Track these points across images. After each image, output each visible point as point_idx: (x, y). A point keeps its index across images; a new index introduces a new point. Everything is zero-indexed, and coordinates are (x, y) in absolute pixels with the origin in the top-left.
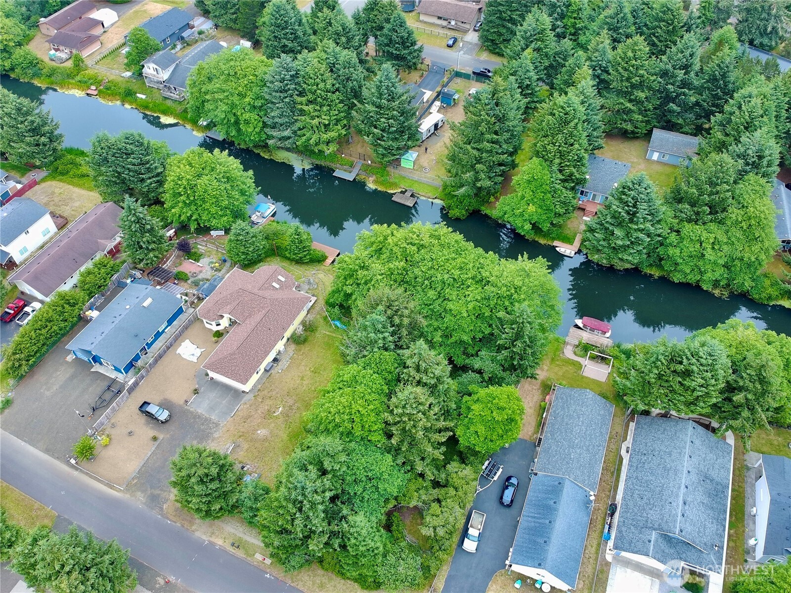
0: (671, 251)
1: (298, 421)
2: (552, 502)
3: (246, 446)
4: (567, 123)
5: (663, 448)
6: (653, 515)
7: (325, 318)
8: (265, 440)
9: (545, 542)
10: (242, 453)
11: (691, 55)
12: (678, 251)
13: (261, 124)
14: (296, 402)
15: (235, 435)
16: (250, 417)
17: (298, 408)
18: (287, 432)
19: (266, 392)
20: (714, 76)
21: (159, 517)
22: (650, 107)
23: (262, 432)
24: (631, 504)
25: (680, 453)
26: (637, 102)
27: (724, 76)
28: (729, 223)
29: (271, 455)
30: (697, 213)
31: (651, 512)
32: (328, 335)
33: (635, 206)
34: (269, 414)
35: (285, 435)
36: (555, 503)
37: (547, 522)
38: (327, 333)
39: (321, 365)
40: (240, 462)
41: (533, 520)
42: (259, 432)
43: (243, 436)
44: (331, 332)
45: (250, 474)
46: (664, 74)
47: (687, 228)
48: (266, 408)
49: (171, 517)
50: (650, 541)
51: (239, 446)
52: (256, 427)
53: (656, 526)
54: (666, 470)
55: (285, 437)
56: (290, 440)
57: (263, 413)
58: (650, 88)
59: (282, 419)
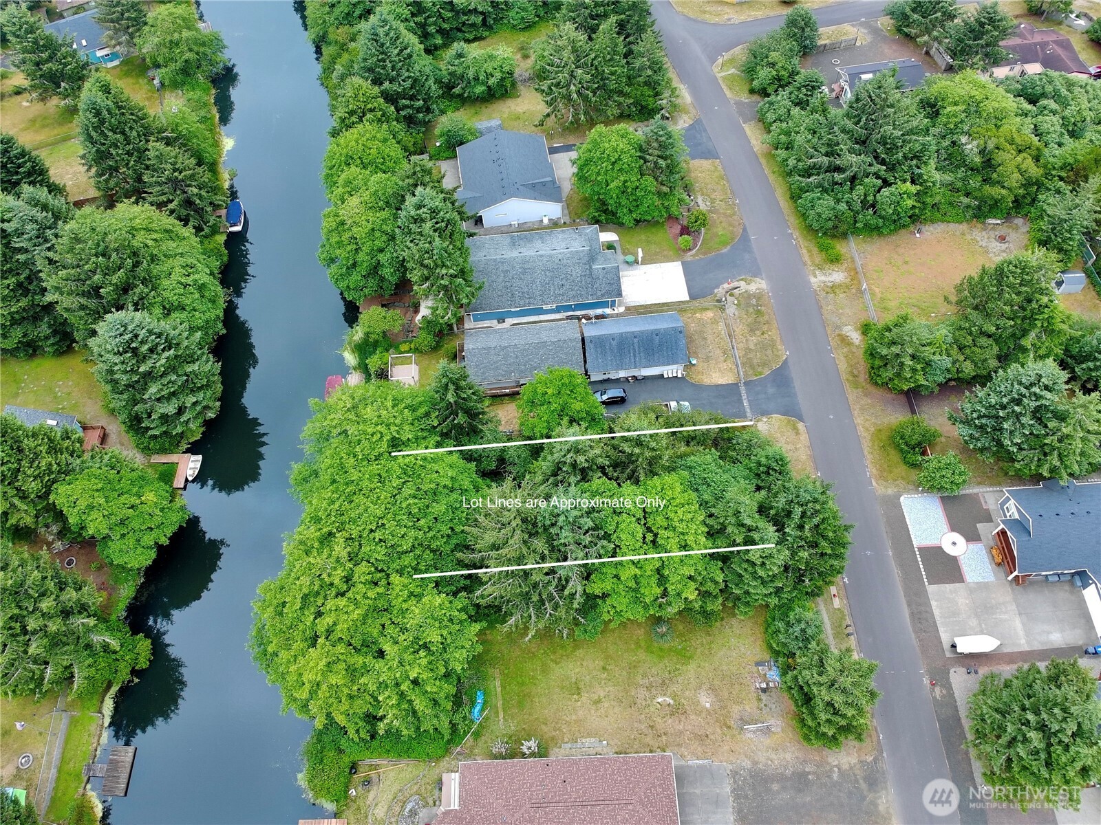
1: (661, 665)
2: (614, 343)
3: (736, 709)
5: (500, 280)
7: (477, 735)
8: (712, 689)
9: (657, 335)
10: (747, 708)
14: (638, 686)
15: (733, 736)
16: (696, 735)
17: (645, 676)
18: (684, 668)
19: (648, 740)
21: (885, 755)
23: (706, 701)
24: (571, 294)
25: (503, 263)
29: (725, 668)
31: (574, 274)
32: (505, 711)
34: (676, 711)
35: (690, 667)
36: (613, 339)
37: (636, 340)
38: (501, 715)
39: (562, 688)
40: (760, 700)
41: (637, 355)
42: (708, 705)
43: (725, 724)
44: (497, 713)
45: (765, 675)
48: (670, 721)
49: (875, 739)
50: (604, 269)
51: (741, 719)
52: (704, 715)
53: (587, 267)
54: (524, 271)
55: (692, 666)
56: (691, 658)
57: (680, 721)
59: (674, 688)
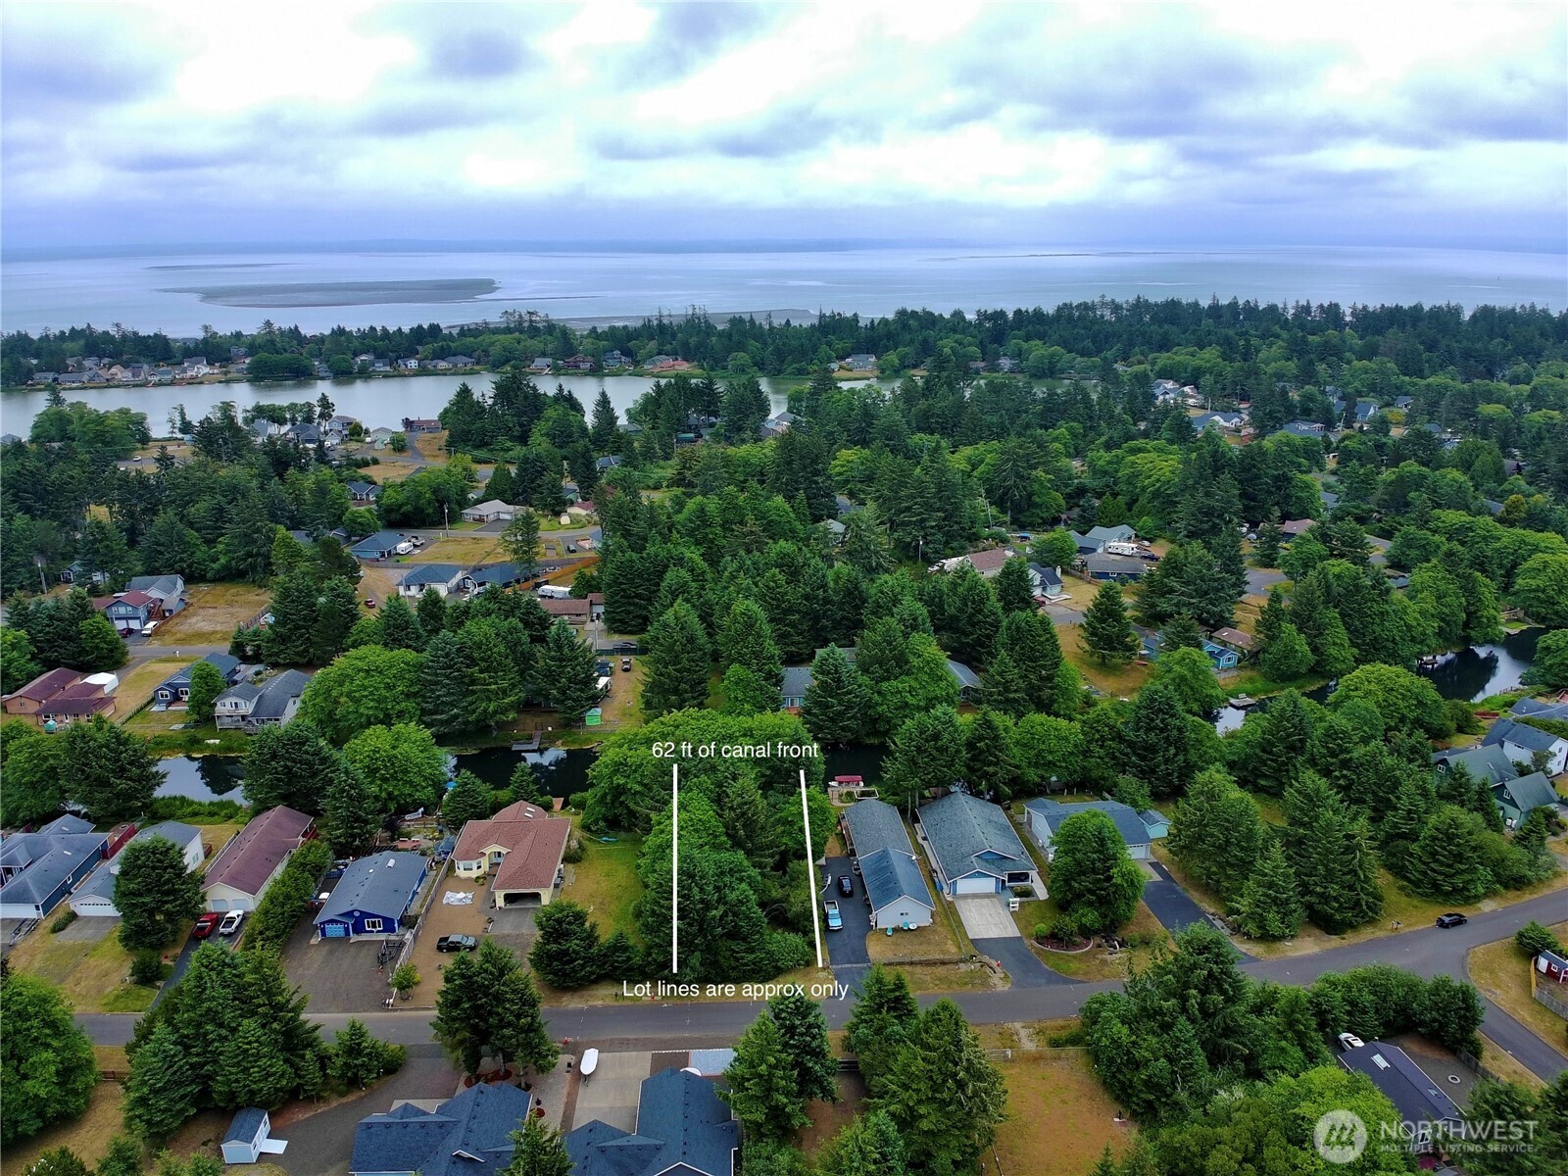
0: (880, 709)
4: (752, 626)
6: (965, 849)
9: (895, 883)
11: (824, 577)
12: (885, 707)
13: (418, 712)
20: (848, 589)
22: (805, 627)
26: (792, 625)
27: (856, 588)
28: (915, 671)
30: (887, 671)
33: (836, 672)
39: (610, 870)
46: (807, 597)
47: (884, 685)
58: (799, 612)
